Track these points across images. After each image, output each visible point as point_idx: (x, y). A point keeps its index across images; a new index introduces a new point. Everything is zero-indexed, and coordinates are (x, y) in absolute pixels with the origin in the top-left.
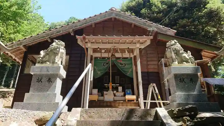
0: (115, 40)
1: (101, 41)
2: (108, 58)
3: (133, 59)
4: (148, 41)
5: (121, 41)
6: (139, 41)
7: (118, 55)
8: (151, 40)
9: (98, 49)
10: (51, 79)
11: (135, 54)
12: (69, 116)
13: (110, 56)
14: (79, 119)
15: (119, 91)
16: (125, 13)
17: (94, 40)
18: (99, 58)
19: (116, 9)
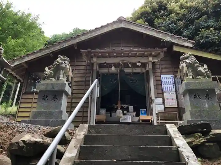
0: (124, 54)
1: (107, 55)
2: (117, 74)
3: (145, 74)
4: (161, 53)
5: (130, 54)
6: (152, 53)
7: (127, 70)
8: (165, 52)
9: (105, 64)
10: (57, 96)
11: (147, 69)
12: (77, 131)
13: (118, 72)
14: (86, 134)
15: (130, 111)
16: (135, 22)
17: (100, 54)
18: (106, 74)
19: (124, 19)
